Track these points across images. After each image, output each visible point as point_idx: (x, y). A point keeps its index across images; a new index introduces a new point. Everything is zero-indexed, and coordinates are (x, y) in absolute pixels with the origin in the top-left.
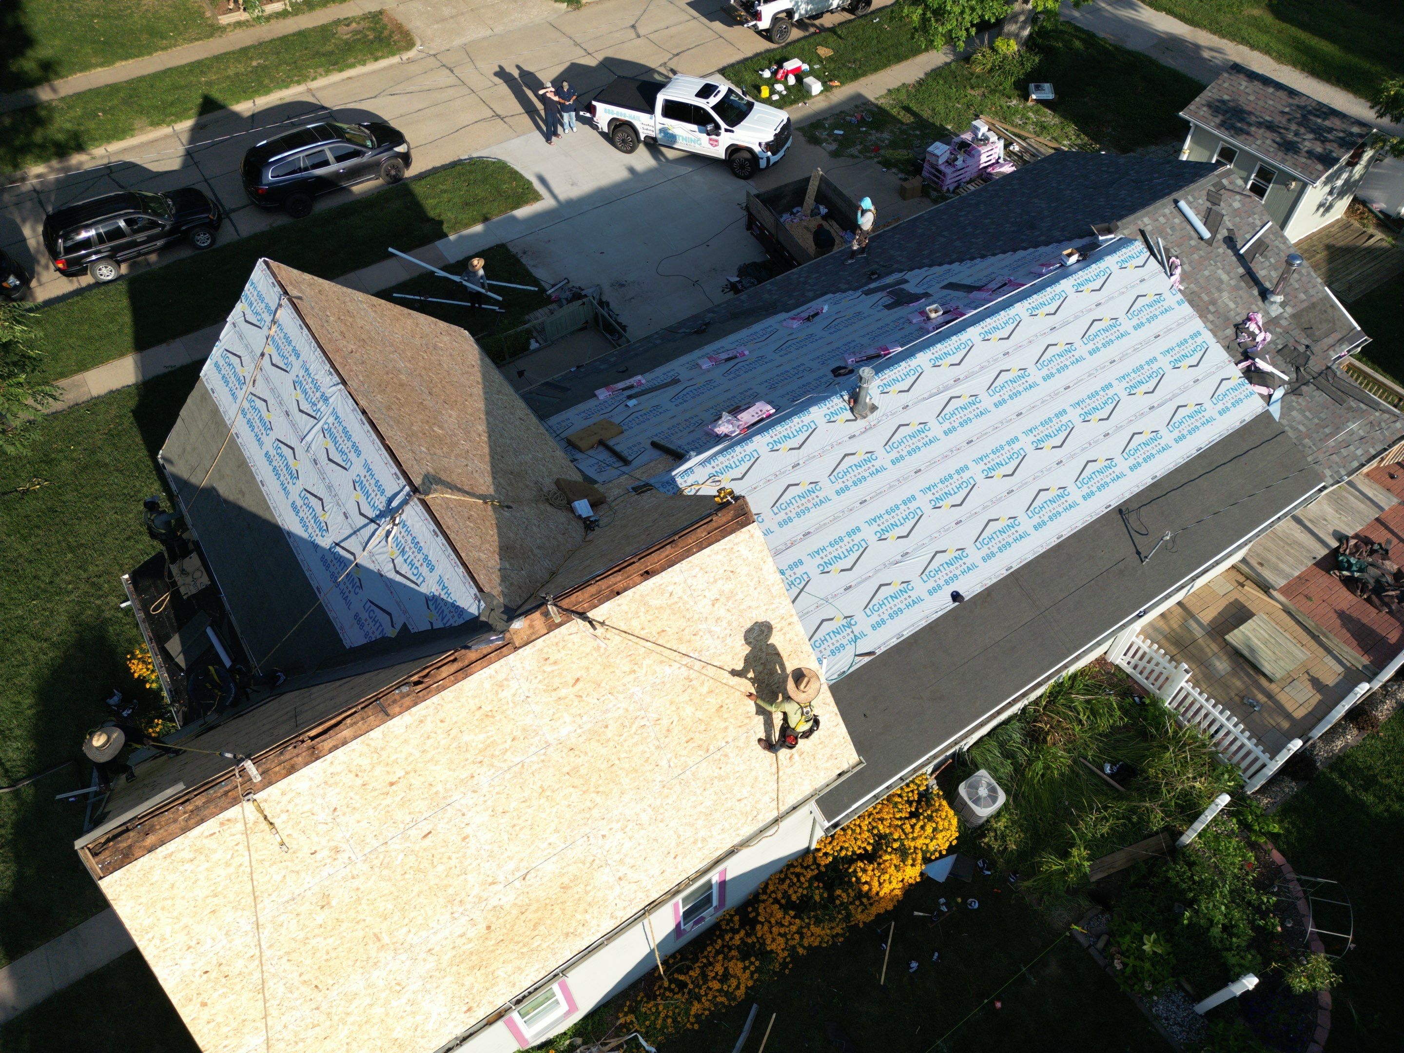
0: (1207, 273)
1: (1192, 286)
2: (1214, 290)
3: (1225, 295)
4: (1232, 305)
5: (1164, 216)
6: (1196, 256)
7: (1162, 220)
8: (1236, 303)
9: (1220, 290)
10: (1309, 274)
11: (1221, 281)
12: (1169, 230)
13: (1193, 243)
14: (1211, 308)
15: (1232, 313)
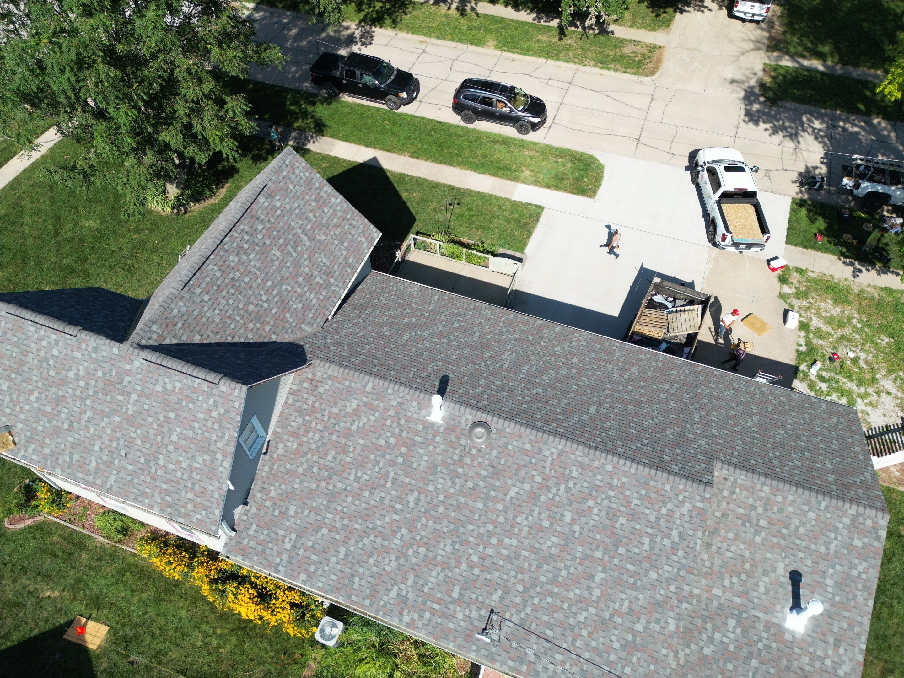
0: (769, 556)
1: (748, 552)
2: (760, 570)
3: (766, 579)
4: (762, 589)
5: (784, 498)
6: (775, 540)
7: (779, 499)
8: (767, 592)
9: (765, 573)
10: (859, 635)
11: (774, 570)
12: (775, 509)
13: (784, 531)
14: (743, 577)
15: (755, 594)
